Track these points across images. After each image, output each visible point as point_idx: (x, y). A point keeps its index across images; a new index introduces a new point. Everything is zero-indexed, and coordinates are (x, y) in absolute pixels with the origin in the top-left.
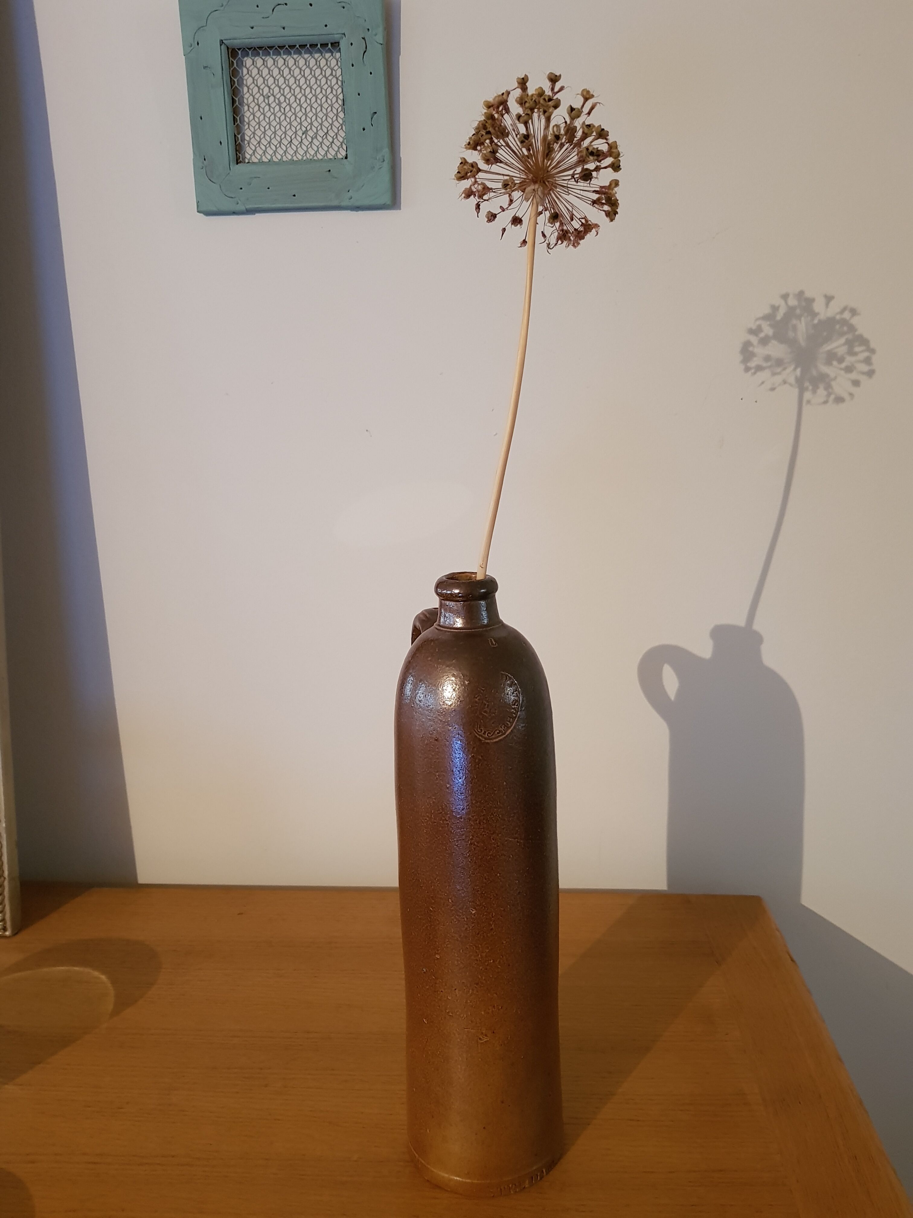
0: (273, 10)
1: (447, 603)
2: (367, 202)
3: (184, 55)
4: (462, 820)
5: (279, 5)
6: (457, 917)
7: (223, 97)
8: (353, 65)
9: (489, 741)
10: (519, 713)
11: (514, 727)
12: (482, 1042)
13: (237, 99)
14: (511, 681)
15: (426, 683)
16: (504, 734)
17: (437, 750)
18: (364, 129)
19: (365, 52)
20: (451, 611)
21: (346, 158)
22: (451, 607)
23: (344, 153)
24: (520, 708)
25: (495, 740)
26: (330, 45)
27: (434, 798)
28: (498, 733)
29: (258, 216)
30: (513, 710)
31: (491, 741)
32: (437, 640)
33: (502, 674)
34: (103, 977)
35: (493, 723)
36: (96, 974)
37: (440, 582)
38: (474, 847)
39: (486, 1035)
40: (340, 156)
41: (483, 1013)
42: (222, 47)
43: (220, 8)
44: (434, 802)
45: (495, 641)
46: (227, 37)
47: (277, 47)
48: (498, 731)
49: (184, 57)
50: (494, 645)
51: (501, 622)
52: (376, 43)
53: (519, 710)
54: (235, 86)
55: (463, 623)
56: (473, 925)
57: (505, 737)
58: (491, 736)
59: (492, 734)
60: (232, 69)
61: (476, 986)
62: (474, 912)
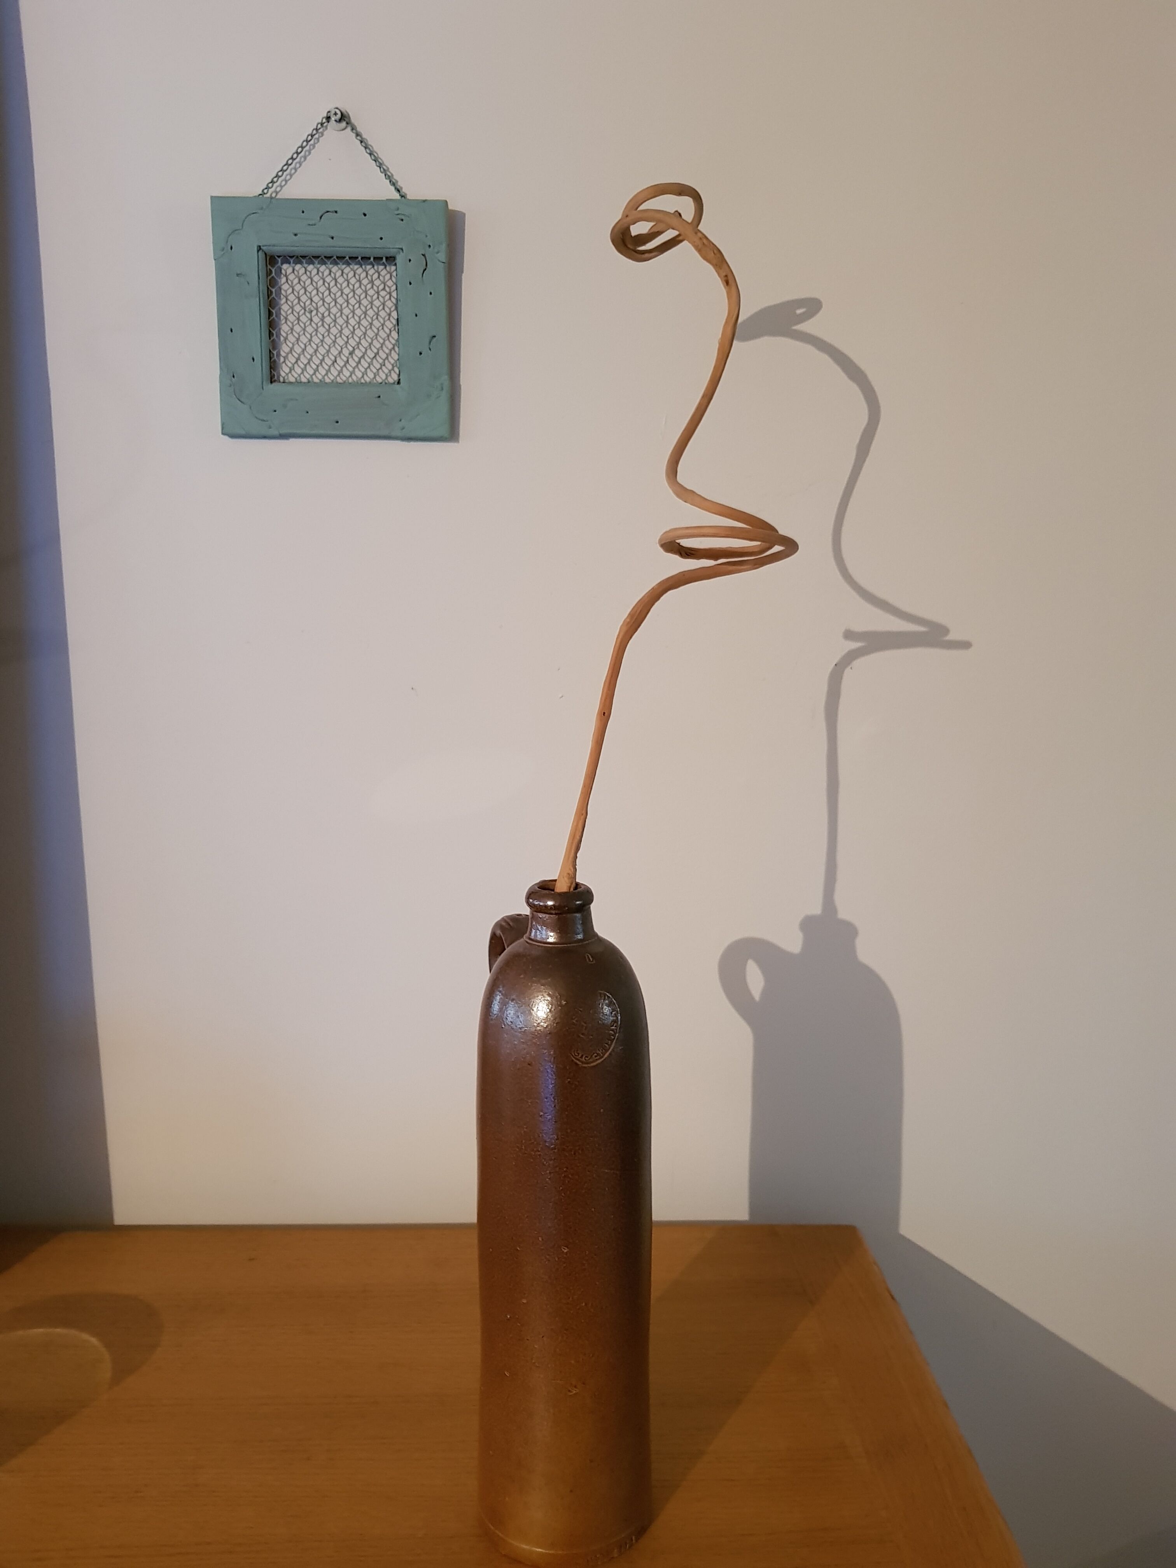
0: (321, 218)
1: (541, 915)
2: (421, 434)
3: (215, 260)
4: (556, 1151)
5: (328, 212)
6: (548, 1257)
7: (259, 308)
8: (410, 283)
9: (586, 1065)
10: (617, 1035)
11: (613, 1050)
12: (571, 1394)
13: (274, 311)
14: (609, 1000)
15: (520, 1002)
16: (602, 1057)
17: (530, 1075)
18: (421, 354)
19: (425, 270)
20: (544, 924)
21: (399, 383)
22: (545, 919)
23: (396, 378)
24: (618, 1029)
25: (592, 1064)
26: (384, 259)
27: (525, 1127)
28: (596, 1056)
29: (292, 440)
30: (611, 1032)
31: (589, 1065)
32: (529, 955)
33: (601, 994)
34: (94, 1340)
35: (591, 1046)
36: (85, 1336)
37: (533, 892)
38: (569, 1180)
39: (575, 1387)
40: (390, 380)
41: (573, 1362)
42: (259, 253)
43: (259, 211)
44: (524, 1132)
45: (592, 957)
46: (264, 243)
47: (324, 258)
48: (596, 1054)
49: (214, 261)
50: (591, 962)
51: (596, 935)
52: (438, 261)
53: (618, 1031)
54: (272, 296)
55: (558, 937)
56: (565, 1265)
57: (603, 1061)
58: (589, 1059)
59: (589, 1057)
60: (269, 278)
61: (565, 1332)
62: (565, 1251)
